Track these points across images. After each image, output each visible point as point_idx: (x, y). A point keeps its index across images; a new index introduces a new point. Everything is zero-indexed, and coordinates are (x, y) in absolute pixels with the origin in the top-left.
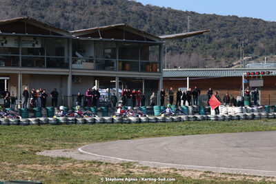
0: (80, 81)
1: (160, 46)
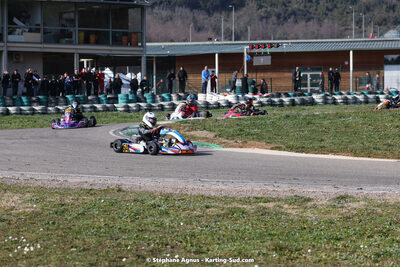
0: (22, 59)
1: (142, 8)
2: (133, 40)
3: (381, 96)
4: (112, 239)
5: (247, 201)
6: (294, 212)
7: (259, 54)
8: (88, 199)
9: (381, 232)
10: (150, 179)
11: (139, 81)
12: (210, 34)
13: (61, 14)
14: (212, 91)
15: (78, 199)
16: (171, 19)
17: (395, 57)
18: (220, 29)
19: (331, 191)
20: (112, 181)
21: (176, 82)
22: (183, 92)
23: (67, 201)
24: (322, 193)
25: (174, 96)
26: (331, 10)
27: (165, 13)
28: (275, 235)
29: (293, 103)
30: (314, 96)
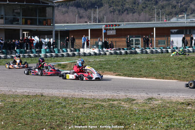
1: (53, 7)
2: (49, 23)
3: (169, 50)
4: (38, 119)
5: (104, 100)
6: (127, 106)
7: (110, 29)
8: (27, 100)
9: (169, 115)
10: (57, 90)
11: (52, 43)
12: (86, 20)
13: (13, 10)
14: (87, 47)
15: (21, 100)
16: (67, 12)
17: (176, 30)
18: (91, 17)
19: (145, 96)
20: (38, 91)
21: (70, 43)
22: (73, 48)
23: (16, 101)
24: (140, 97)
25: (68, 50)
26: (145, 8)
27: (64, 9)
28: (117, 117)
29: (126, 53)
30: (137, 50)
